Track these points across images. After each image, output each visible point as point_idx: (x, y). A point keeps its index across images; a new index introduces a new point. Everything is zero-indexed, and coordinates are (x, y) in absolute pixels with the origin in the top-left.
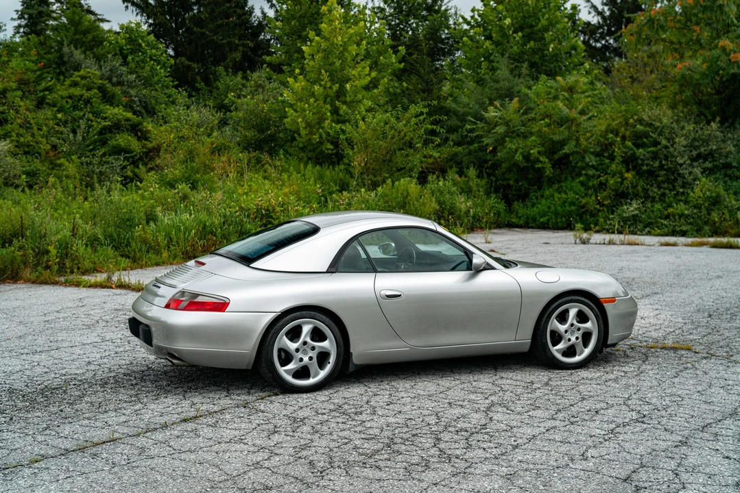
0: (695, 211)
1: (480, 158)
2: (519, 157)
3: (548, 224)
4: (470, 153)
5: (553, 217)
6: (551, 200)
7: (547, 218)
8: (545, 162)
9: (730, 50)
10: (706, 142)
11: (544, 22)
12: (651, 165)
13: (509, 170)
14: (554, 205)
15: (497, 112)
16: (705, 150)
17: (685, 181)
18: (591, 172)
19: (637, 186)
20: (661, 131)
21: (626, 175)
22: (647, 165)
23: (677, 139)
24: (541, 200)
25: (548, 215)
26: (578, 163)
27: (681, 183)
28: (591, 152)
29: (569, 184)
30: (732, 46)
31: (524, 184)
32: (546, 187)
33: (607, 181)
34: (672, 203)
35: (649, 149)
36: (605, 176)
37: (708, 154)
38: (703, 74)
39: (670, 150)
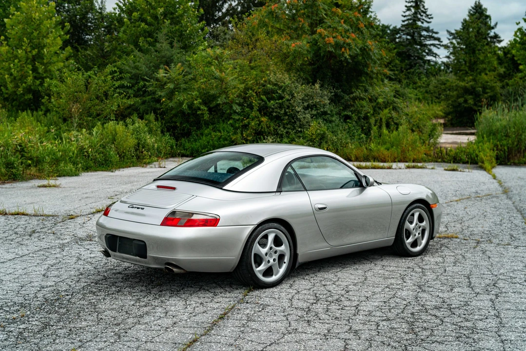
0: (311, 143)
1: (151, 107)
2: (185, 106)
4: (144, 103)
6: (209, 137)
7: (206, 149)
8: (205, 110)
9: (325, 36)
10: (312, 97)
11: (180, 12)
12: (278, 112)
13: (175, 115)
14: (212, 140)
15: (166, 73)
16: (312, 103)
17: (301, 123)
18: (237, 117)
19: (270, 126)
20: (285, 89)
21: (262, 119)
22: (276, 112)
23: (296, 95)
24: (201, 137)
25: (208, 148)
26: (227, 110)
27: (299, 125)
28: (236, 103)
29: (221, 125)
30: (326, 33)
31: (187, 126)
32: (204, 127)
33: (249, 123)
34: (294, 138)
35: (277, 101)
36: (247, 120)
37: (314, 105)
38: (308, 51)
39: (291, 102)
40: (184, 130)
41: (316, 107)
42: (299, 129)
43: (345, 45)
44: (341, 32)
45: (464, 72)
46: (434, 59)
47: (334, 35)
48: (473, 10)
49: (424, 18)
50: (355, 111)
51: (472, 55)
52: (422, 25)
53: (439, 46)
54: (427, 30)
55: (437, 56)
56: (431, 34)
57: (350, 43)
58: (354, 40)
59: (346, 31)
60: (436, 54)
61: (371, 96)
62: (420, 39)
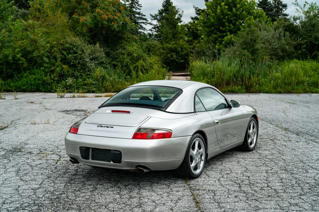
2: (10, 58)
3: (27, 90)
5: (30, 86)
6: (28, 78)
7: (26, 87)
8: (24, 60)
9: (101, 14)
10: (95, 53)
12: (74, 62)
13: (2, 64)
14: (30, 80)
16: (95, 56)
18: (46, 65)
19: (69, 71)
20: (77, 47)
21: (64, 66)
22: (73, 62)
23: (85, 51)
24: (22, 79)
25: (27, 85)
26: (39, 61)
27: (88, 70)
28: (46, 56)
29: (36, 71)
30: (102, 12)
31: (10, 71)
32: (23, 72)
33: (55, 69)
34: (85, 79)
35: (73, 55)
36: (54, 67)
37: (96, 58)
38: (90, 23)
39: (82, 55)
40: (8, 74)
41: (97, 59)
42: (88, 73)
43: (114, 20)
44: (111, 12)
45: (170, 39)
46: (143, 31)
47: (107, 13)
48: (165, 3)
49: (137, 6)
50: (119, 61)
51: (174, 29)
52: (136, 10)
53: (146, 24)
54: (139, 14)
55: (145, 30)
56: (141, 16)
57: (117, 19)
58: (119, 17)
59: (114, 11)
60: (145, 29)
61: (128, 52)
62: (135, 19)
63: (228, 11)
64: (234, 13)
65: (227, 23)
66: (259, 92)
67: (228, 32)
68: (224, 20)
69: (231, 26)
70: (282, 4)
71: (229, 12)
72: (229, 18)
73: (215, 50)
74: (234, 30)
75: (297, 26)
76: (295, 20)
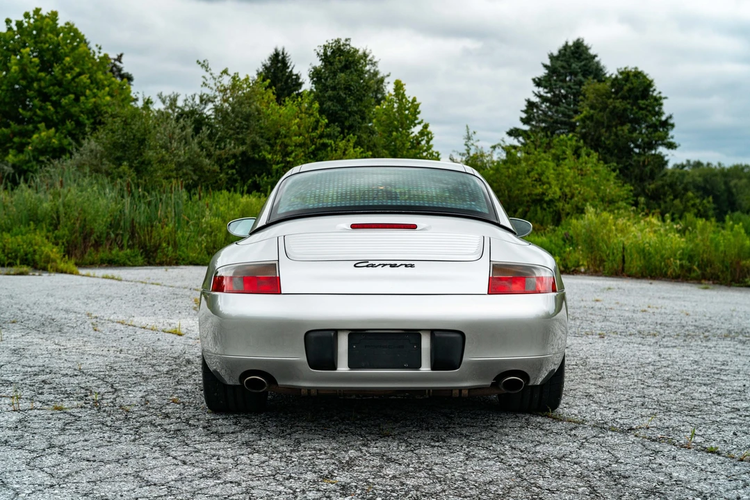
63: (40, 71)
64: (56, 78)
65: (38, 99)
66: (176, 262)
67: (40, 122)
68: (30, 93)
69: (47, 109)
70: (122, 72)
71: (42, 74)
72: (40, 87)
73: (5, 167)
74: (55, 118)
75: (207, 117)
76: (204, 102)
